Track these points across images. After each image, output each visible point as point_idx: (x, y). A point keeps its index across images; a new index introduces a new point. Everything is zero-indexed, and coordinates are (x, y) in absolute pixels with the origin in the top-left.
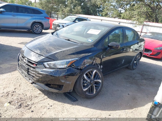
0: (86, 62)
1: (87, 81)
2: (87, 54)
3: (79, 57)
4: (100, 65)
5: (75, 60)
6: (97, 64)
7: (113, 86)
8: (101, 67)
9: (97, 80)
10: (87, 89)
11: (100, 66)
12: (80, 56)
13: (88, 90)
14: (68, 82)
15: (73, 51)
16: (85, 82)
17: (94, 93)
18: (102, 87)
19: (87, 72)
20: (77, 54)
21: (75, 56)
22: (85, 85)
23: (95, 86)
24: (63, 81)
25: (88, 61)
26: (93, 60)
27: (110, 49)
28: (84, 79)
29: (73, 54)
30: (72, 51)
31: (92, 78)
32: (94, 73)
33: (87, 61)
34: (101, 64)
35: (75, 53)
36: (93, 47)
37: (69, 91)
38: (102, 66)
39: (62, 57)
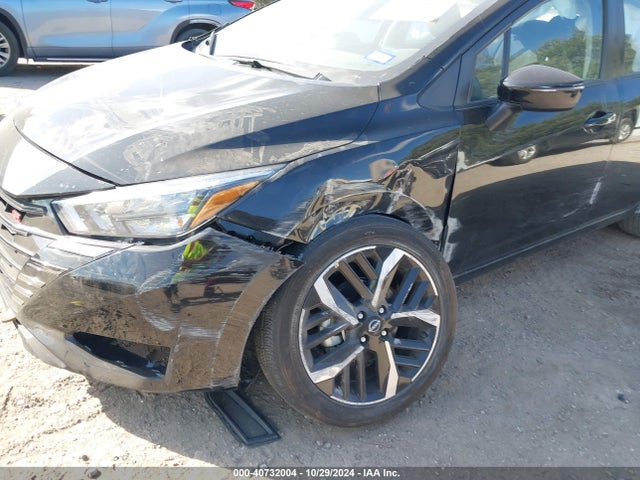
0: (335, 196)
1: (337, 319)
2: (340, 145)
3: (281, 160)
4: (438, 216)
5: (252, 184)
6: (417, 208)
7: (521, 337)
8: (445, 224)
9: (410, 314)
10: (336, 369)
11: (438, 224)
12: (290, 157)
13: (346, 380)
14: (197, 332)
15: (247, 121)
16: (326, 324)
17: (391, 391)
18: (443, 354)
19: (336, 264)
20: (268, 144)
21: (256, 156)
22: (329, 342)
23: (397, 352)
24: (163, 325)
25: (346, 192)
26: (390, 186)
27: (515, 110)
28: (317, 310)
29: (245, 141)
30: (237, 124)
31: (374, 303)
32: (389, 265)
33: (343, 187)
34: (445, 212)
35: (254, 134)
36: (394, 94)
37: (212, 385)
38: (453, 223)
39: (167, 161)
